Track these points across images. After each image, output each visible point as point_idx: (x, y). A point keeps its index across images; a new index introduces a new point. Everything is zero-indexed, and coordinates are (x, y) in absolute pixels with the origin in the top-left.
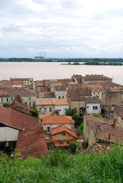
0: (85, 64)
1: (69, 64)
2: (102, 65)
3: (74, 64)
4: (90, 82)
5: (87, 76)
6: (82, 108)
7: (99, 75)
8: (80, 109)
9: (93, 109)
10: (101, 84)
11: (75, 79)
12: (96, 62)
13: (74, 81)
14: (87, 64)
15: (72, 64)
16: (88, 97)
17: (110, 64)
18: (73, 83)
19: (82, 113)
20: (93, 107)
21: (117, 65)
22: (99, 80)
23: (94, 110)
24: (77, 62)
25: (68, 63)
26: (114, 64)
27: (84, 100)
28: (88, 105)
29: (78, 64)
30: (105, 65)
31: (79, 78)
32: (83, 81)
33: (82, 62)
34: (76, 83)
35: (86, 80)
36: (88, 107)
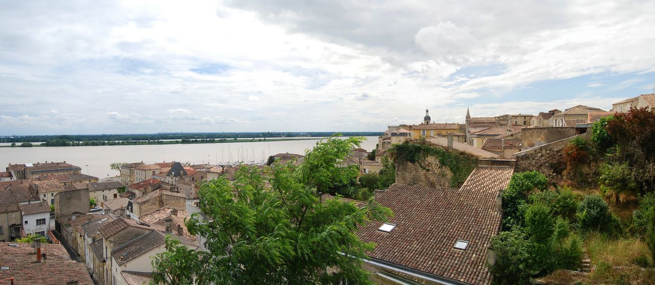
0: (42, 145)
1: (13, 146)
2: (73, 145)
3: (23, 146)
4: (40, 175)
5: (36, 166)
6: (13, 225)
7: (57, 163)
8: (10, 227)
9: (37, 224)
10: (59, 179)
11: (13, 173)
12: (61, 141)
13: (10, 176)
14: (48, 145)
15: (19, 146)
16: (28, 203)
17: (87, 145)
18: (8, 179)
19: (13, 235)
20: (37, 220)
21: (97, 145)
22: (57, 171)
23: (39, 227)
24: (27, 141)
25: (10, 144)
26: (94, 144)
27: (19, 210)
28: (25, 219)
29: (31, 146)
30: (78, 145)
31: (22, 172)
32: (29, 175)
33: (38, 141)
34: (15, 178)
35: (33, 173)
36: (26, 222)
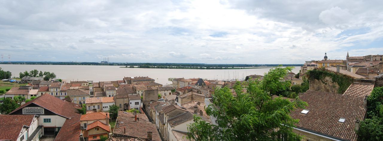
0: (138, 67)
1: (126, 67)
2: (152, 68)
3: (130, 67)
4: (137, 82)
5: (135, 78)
6: (126, 104)
7: (144, 77)
8: (124, 105)
9: (135, 104)
10: (145, 84)
11: (126, 81)
12: (147, 66)
13: (125, 82)
14: (141, 67)
15: (129, 67)
16: (131, 95)
17: (158, 68)
18: (124, 84)
19: (126, 108)
20: (135, 103)
21: (163, 68)
22: (144, 81)
23: (136, 105)
24: (132, 65)
25: (125, 66)
26: (162, 68)
27: (128, 97)
28: (130, 102)
29: (133, 67)
30: (154, 68)
31: (129, 80)
32: (132, 82)
33: (136, 65)
34: (126, 83)
35: (134, 81)
36: (131, 103)
